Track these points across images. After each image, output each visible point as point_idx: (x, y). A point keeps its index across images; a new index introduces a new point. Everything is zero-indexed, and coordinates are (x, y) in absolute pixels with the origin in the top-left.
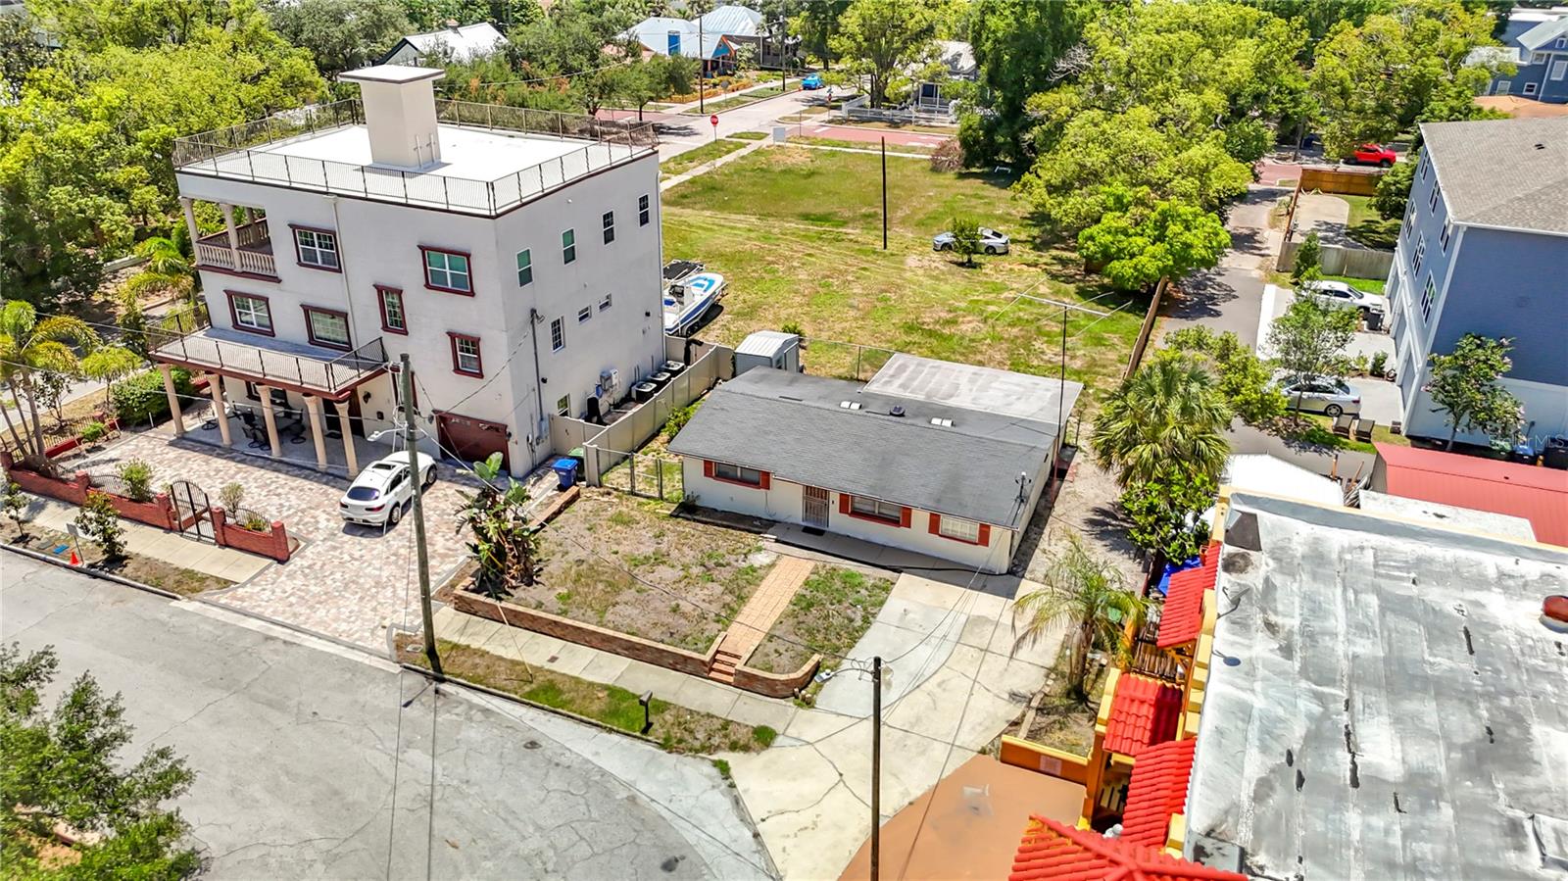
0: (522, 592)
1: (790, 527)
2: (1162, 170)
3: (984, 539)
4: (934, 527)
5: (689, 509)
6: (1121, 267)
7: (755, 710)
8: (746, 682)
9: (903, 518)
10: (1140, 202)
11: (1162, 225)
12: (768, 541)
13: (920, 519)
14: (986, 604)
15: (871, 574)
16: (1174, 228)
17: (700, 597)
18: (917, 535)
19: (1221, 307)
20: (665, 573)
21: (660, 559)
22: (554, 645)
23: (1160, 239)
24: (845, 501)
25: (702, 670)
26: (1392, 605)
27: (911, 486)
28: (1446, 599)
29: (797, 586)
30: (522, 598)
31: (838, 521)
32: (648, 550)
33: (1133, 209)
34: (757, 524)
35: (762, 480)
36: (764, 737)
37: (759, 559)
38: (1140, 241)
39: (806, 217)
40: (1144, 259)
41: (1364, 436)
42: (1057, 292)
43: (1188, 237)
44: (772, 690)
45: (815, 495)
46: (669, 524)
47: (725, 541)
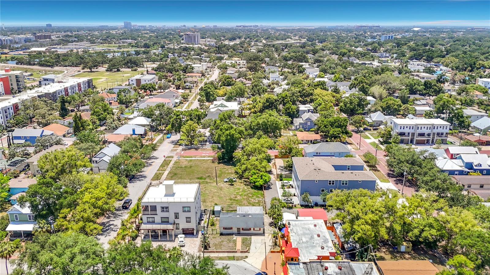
0: (210, 249)
1: (236, 234)
2: (259, 168)
3: (260, 230)
4: (254, 230)
5: (221, 234)
6: (257, 184)
7: (244, 255)
8: (242, 252)
9: (250, 229)
10: (257, 173)
11: (261, 176)
12: (234, 236)
13: (252, 229)
14: (262, 237)
15: (248, 237)
16: (263, 177)
17: (231, 244)
18: (252, 231)
19: (271, 187)
20: (224, 243)
21: (223, 241)
22: (217, 254)
23: (262, 179)
24: (243, 229)
25: (236, 252)
26: (303, 228)
27: (251, 225)
28: (306, 226)
29: (241, 241)
30: (210, 250)
31: (242, 231)
32: (220, 241)
33: (257, 174)
34: (232, 234)
35: (231, 228)
36: (247, 257)
37: (235, 238)
38: (259, 179)
39: (198, 178)
40: (260, 182)
41: (295, 206)
42: (248, 188)
43: (266, 178)
44: (245, 252)
45: (239, 229)
46: (220, 237)
47: (229, 237)
